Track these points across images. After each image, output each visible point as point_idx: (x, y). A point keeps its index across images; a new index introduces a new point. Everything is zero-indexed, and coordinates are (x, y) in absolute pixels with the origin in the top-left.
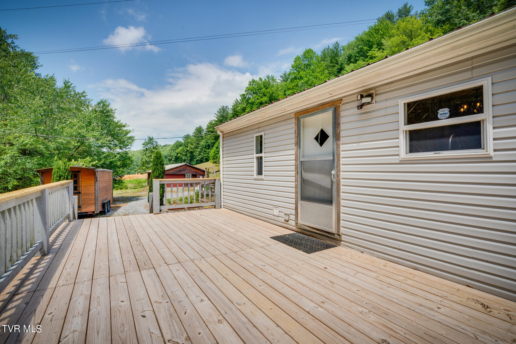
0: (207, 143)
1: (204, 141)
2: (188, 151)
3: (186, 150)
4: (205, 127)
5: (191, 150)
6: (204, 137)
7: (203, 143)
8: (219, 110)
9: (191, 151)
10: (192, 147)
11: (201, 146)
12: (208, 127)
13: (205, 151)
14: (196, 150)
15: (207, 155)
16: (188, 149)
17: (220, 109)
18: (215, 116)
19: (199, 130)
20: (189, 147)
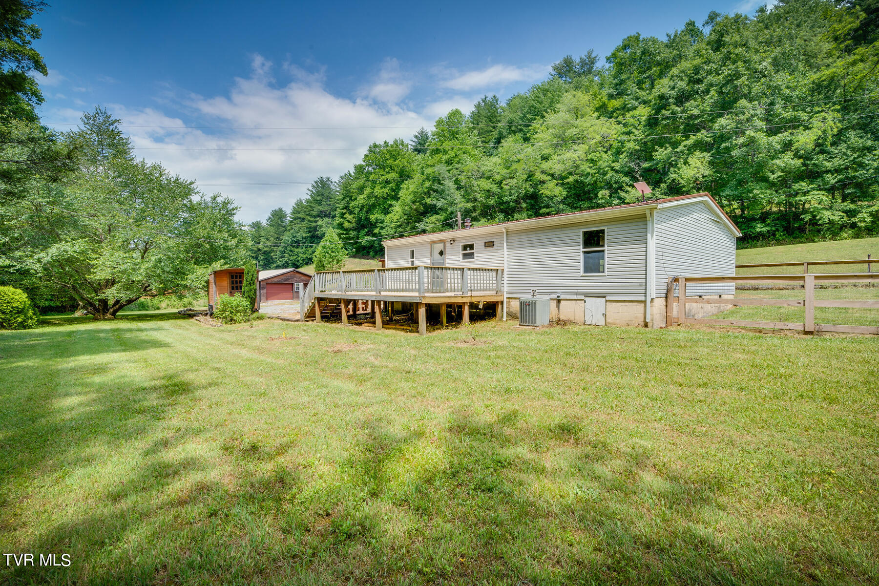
0: (294, 237)
1: (287, 233)
2: (259, 250)
3: (255, 249)
4: (288, 211)
5: (266, 249)
6: (289, 228)
7: (286, 237)
8: (314, 184)
9: (266, 251)
10: (268, 243)
11: (284, 242)
12: (295, 211)
13: (291, 251)
14: (275, 249)
15: (294, 257)
16: (261, 246)
17: (316, 182)
18: (309, 193)
19: (278, 215)
20: (262, 243)
